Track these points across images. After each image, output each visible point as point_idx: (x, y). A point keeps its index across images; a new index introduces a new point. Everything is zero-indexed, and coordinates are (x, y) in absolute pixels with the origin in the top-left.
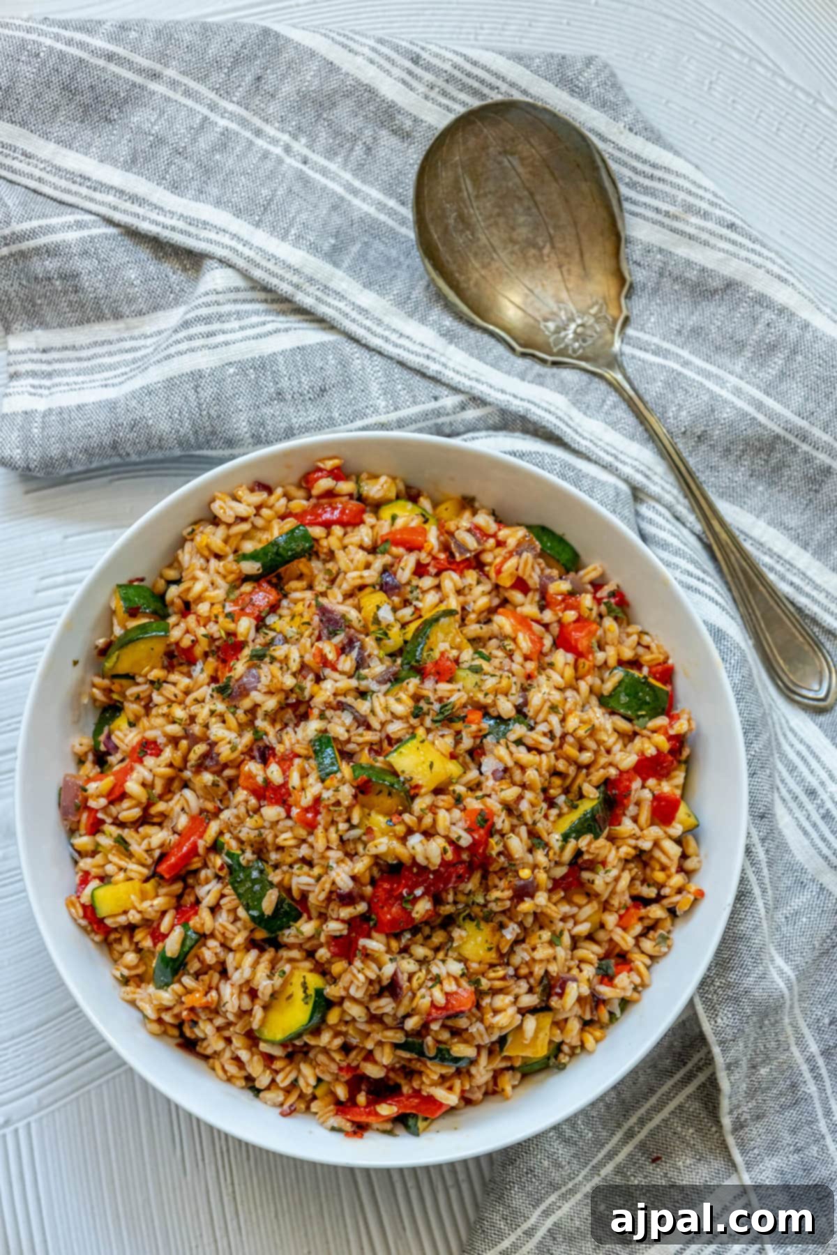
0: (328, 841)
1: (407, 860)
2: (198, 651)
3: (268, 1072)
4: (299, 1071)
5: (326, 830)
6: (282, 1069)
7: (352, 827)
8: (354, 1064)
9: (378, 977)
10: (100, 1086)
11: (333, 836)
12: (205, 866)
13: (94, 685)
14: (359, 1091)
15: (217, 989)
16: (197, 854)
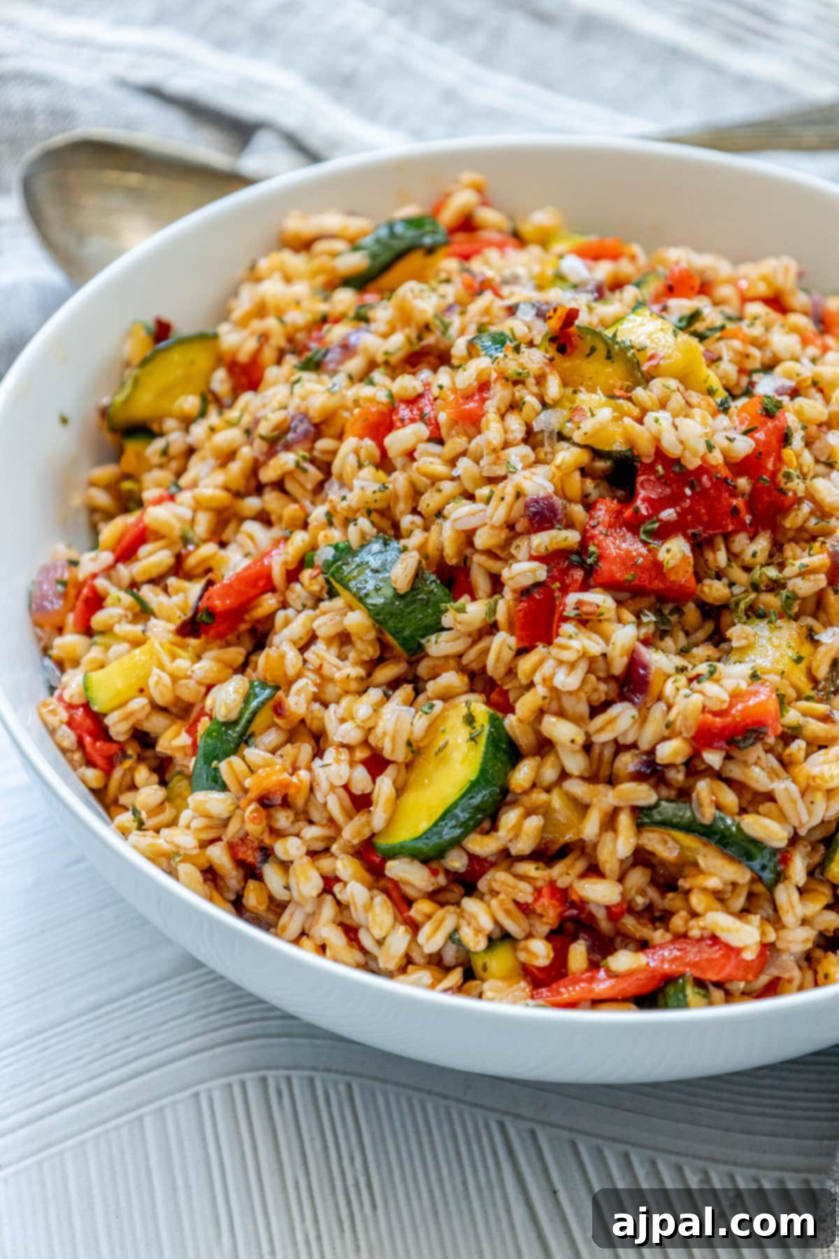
0: (506, 432)
1: (646, 449)
2: (269, 354)
3: (402, 929)
4: (461, 915)
5: (503, 417)
6: (429, 917)
7: (545, 405)
8: (562, 883)
9: (604, 655)
10: (83, 1143)
11: (515, 425)
12: (284, 605)
13: (92, 484)
14: (574, 939)
15: (309, 769)
16: (271, 588)
